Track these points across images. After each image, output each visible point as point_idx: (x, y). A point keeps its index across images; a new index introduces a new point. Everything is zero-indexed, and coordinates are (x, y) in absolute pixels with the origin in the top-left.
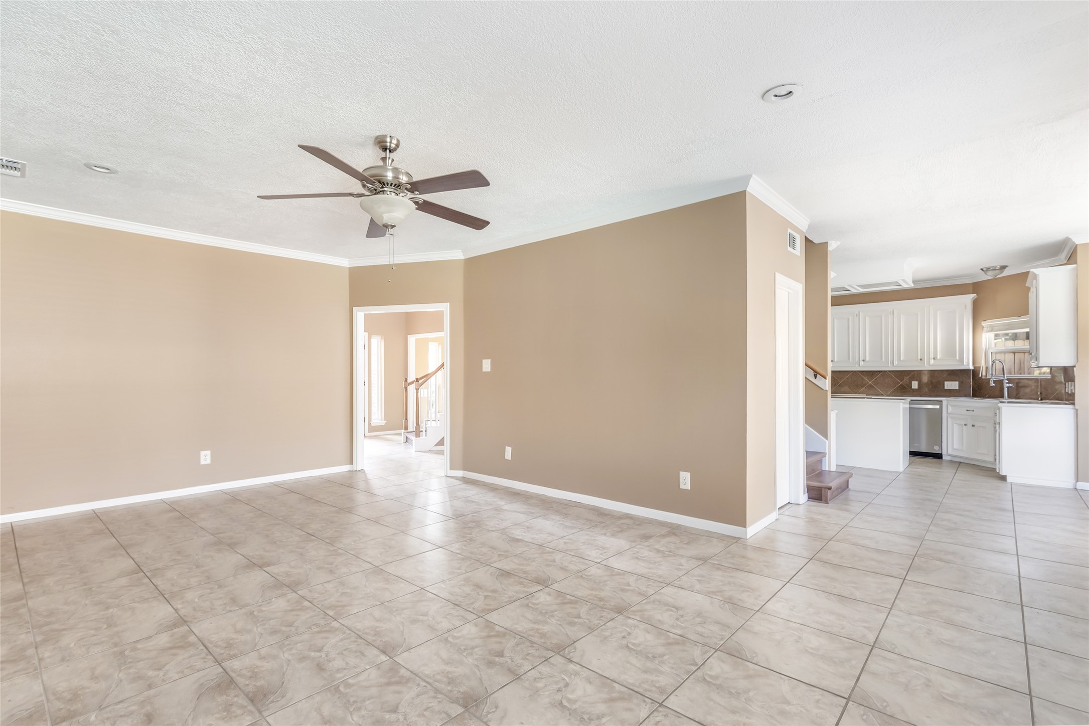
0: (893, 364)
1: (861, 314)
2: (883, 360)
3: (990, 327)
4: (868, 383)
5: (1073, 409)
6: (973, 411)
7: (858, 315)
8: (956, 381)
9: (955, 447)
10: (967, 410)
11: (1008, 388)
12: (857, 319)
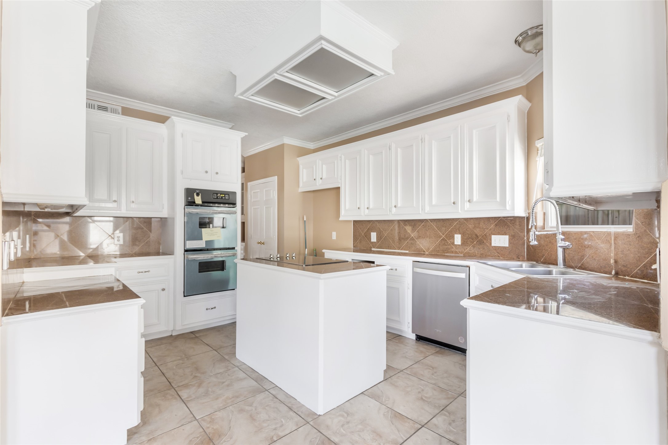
2: (415, 205)
4: (410, 235)
8: (506, 234)
12: (389, 152)
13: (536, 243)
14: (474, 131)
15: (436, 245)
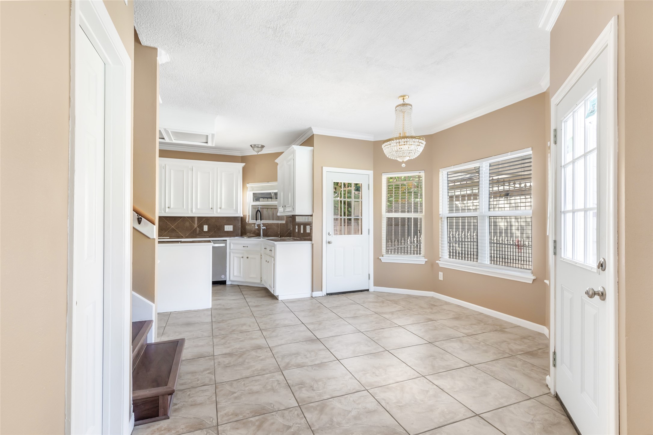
0: (192, 211)
1: (167, 167)
2: (185, 208)
3: (251, 188)
4: (171, 227)
5: (310, 243)
6: (247, 247)
7: (164, 168)
8: (231, 225)
9: (235, 275)
10: (244, 247)
11: (263, 230)
12: (163, 170)
13: (257, 228)
14: (223, 173)
15: (191, 232)
